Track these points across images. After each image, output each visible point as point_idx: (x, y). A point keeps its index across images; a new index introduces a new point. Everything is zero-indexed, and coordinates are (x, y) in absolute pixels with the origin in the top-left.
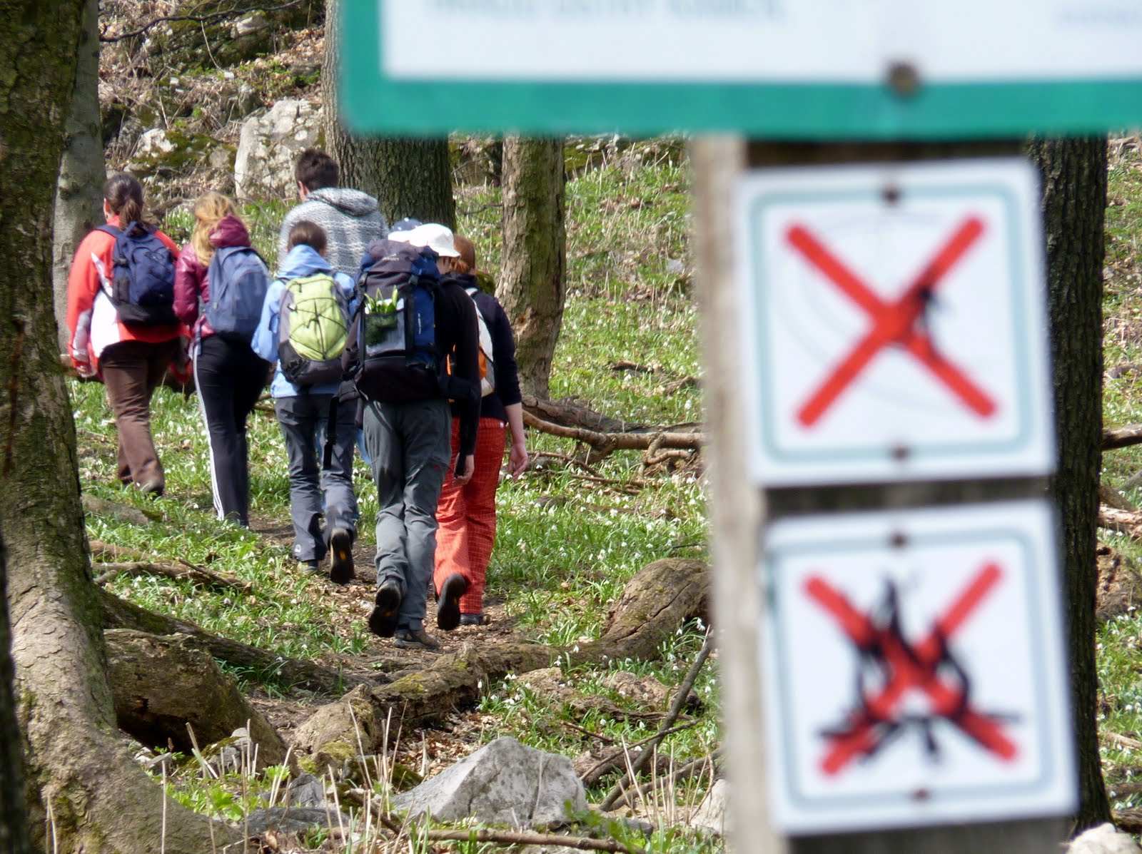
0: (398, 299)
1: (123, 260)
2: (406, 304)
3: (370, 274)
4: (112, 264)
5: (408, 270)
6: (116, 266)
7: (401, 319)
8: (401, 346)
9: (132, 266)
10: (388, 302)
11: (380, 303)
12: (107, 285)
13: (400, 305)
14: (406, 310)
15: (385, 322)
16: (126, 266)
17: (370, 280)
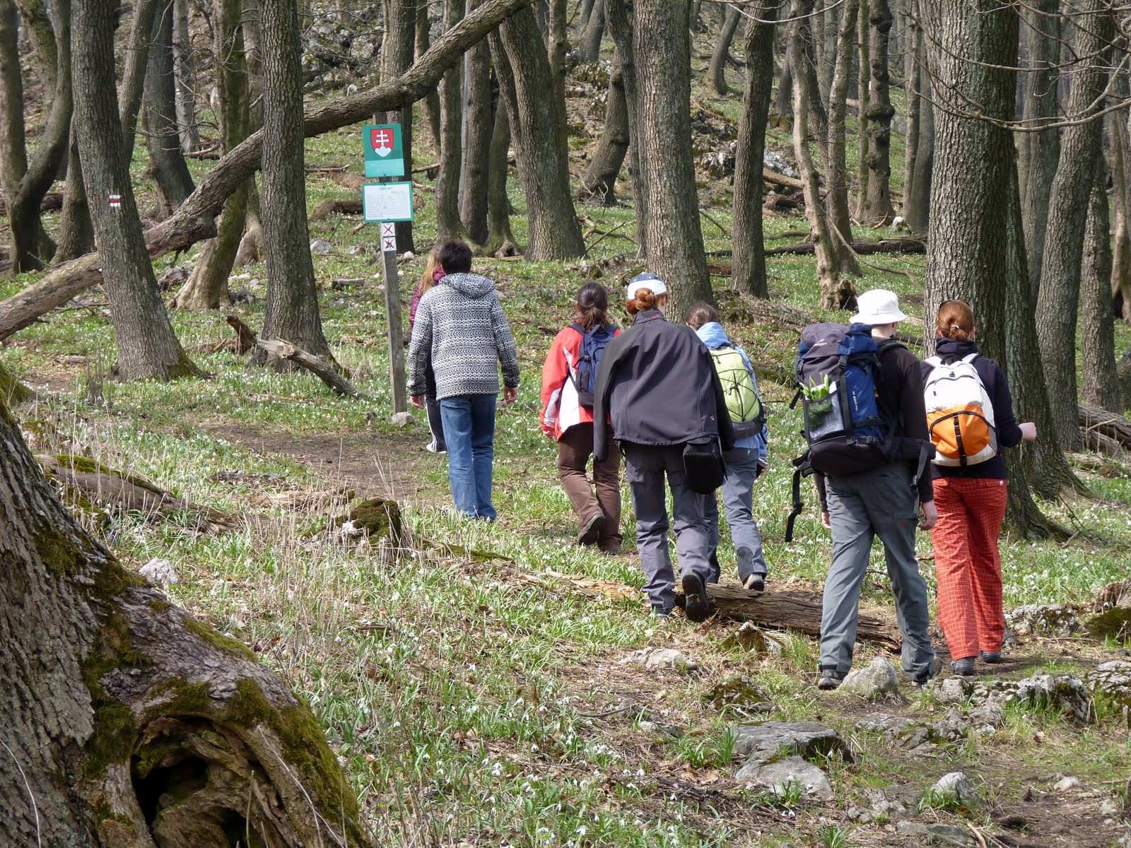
0: (830, 383)
1: (587, 357)
2: (838, 385)
3: (806, 360)
4: (578, 358)
5: (836, 353)
6: (580, 360)
7: (834, 401)
8: (838, 427)
9: (592, 361)
10: (820, 387)
11: (813, 389)
12: (573, 372)
13: (833, 388)
14: (838, 392)
15: (820, 408)
16: (589, 361)
17: (807, 366)
